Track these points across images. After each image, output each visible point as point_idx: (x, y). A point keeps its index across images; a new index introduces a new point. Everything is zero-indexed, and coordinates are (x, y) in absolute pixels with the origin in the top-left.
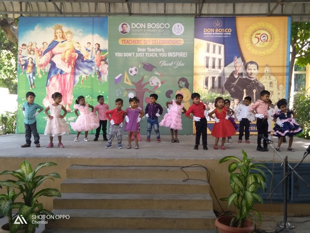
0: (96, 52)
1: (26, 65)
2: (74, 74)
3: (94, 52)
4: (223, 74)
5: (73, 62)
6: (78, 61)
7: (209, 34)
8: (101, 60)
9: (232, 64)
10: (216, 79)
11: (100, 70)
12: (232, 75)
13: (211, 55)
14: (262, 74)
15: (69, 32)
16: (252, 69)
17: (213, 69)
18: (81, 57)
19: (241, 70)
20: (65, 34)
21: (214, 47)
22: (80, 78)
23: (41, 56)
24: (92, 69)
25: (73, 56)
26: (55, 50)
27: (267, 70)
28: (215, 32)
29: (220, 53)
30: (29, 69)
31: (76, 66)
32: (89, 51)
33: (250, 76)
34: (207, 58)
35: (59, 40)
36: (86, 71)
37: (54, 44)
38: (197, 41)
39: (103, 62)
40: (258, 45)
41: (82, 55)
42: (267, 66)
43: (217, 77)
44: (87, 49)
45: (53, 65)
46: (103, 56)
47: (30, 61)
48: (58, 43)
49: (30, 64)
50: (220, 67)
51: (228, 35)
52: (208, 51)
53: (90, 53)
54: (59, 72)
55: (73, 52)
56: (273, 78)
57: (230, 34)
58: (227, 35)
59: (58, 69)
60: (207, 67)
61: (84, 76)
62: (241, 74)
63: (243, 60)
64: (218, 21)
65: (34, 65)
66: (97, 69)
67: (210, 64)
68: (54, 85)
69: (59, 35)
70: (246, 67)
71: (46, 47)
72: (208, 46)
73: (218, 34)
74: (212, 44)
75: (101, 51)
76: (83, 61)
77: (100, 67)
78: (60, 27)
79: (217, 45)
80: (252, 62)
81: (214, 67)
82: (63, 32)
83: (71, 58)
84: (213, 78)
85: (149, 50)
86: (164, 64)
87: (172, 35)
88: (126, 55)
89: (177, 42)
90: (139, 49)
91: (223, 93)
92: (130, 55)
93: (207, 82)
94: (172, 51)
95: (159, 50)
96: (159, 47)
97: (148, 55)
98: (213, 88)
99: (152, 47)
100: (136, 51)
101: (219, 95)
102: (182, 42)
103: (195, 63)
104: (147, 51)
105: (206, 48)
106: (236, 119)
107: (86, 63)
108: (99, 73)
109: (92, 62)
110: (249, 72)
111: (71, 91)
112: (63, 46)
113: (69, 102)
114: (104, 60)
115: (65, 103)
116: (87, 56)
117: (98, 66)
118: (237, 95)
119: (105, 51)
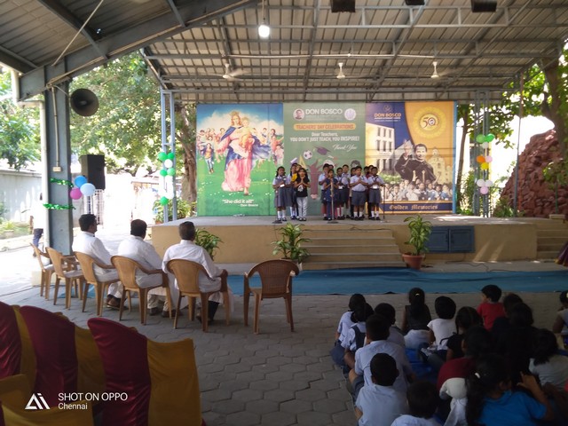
0: (272, 137)
1: (205, 151)
2: (251, 158)
3: (270, 138)
4: (394, 156)
5: (250, 147)
6: (254, 146)
7: (380, 118)
8: (277, 145)
9: (402, 147)
10: (387, 162)
11: (276, 154)
12: (402, 157)
13: (382, 139)
14: (430, 156)
15: (246, 118)
16: (421, 152)
17: (384, 152)
18: (257, 142)
19: (410, 152)
20: (242, 121)
21: (385, 130)
22: (257, 162)
23: (219, 141)
24: (268, 154)
25: (250, 142)
26: (233, 136)
27: (435, 152)
28: (385, 117)
29: (390, 136)
30: (208, 155)
31: (253, 151)
32: (265, 136)
33: (419, 158)
34: (379, 142)
35: (236, 126)
36: (263, 155)
37: (231, 130)
38: (369, 126)
39: (278, 147)
40: (426, 128)
42: (435, 148)
43: (388, 159)
44: (263, 135)
45: (231, 150)
46: (279, 141)
47: (208, 146)
48: (235, 129)
49: (208, 150)
50: (390, 150)
51: (398, 119)
52: (379, 134)
53: (266, 138)
54: (236, 157)
55: (250, 137)
56: (441, 159)
57: (400, 118)
58: (396, 119)
59: (236, 154)
60: (378, 150)
61: (261, 160)
62: (411, 156)
63: (413, 143)
64: (388, 106)
65: (212, 150)
66: (273, 153)
67: (381, 147)
68: (232, 169)
69: (236, 121)
70: (415, 149)
71: (224, 133)
72: (379, 130)
73: (388, 118)
74: (382, 128)
75: (276, 136)
76: (260, 146)
77: (276, 152)
78: (237, 114)
79: (388, 129)
80: (420, 145)
81: (385, 150)
82: (239, 119)
83: (248, 143)
84: (385, 160)
85: (323, 134)
86: (337, 147)
87: (344, 120)
88: (300, 139)
89: (349, 126)
90: (313, 134)
91: (393, 174)
92: (304, 139)
93: (378, 164)
94: (344, 135)
95: (332, 135)
96: (332, 132)
97: (321, 139)
98: (384, 169)
99: (325, 132)
100: (310, 136)
101: (390, 176)
102: (355, 126)
103: (367, 147)
104: (320, 136)
105: (377, 132)
106: (407, 199)
107: (262, 148)
108: (275, 158)
109: (268, 146)
110: (418, 154)
111: (249, 175)
112: (240, 132)
113: (247, 185)
114: (279, 144)
115: (244, 186)
116: (263, 141)
117: (274, 151)
118: (407, 176)
119: (280, 136)
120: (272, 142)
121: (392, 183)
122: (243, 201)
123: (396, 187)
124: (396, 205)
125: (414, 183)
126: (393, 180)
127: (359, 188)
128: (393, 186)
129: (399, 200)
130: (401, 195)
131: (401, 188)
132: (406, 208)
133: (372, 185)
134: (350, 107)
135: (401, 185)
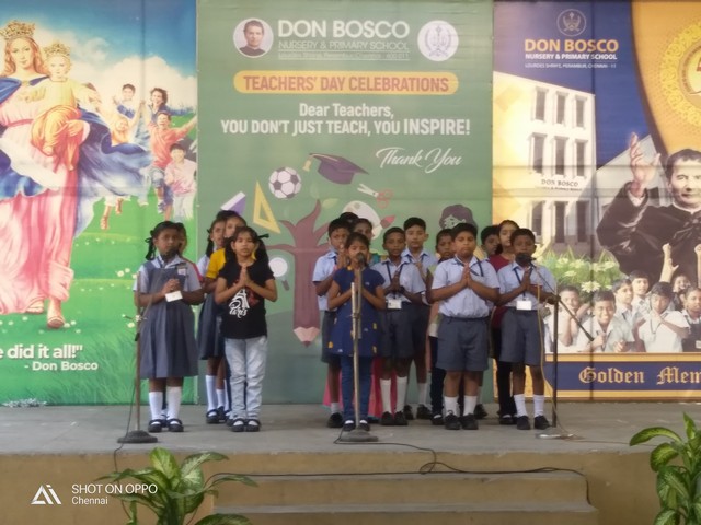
0: (154, 117)
2: (75, 192)
3: (147, 119)
4: (594, 192)
5: (71, 152)
6: (89, 150)
7: (544, 57)
8: (173, 147)
9: (623, 159)
10: (570, 211)
11: (169, 180)
12: (623, 195)
13: (550, 128)
15: (58, 48)
16: (692, 178)
17: (559, 177)
18: (99, 133)
19: (651, 178)
20: (44, 57)
21: (561, 100)
22: (99, 207)
24: (139, 177)
25: (73, 133)
26: (9, 110)
28: (562, 51)
29: (580, 120)
31: (83, 166)
32: (129, 114)
33: (685, 199)
34: (539, 140)
35: (22, 75)
36: (119, 182)
37: (5, 88)
38: (503, 83)
39: (177, 154)
41: (104, 129)
43: (572, 201)
44: (121, 109)
46: (178, 130)
48: (16, 85)
50: (581, 168)
51: (608, 62)
52: (540, 114)
53: (131, 122)
54: (21, 188)
55: (72, 116)
57: (614, 57)
58: (602, 61)
59: (19, 177)
60: (539, 167)
62: (653, 193)
63: (660, 145)
64: (572, 15)
66: (158, 176)
67: (549, 158)
69: (23, 56)
70: (669, 168)
72: (541, 97)
73: (574, 57)
74: (552, 91)
75: (170, 114)
76: (107, 149)
77: (167, 170)
78: (25, 32)
79: (572, 95)
80: (688, 154)
81: (560, 168)
82: (35, 49)
83: (63, 138)
84: (560, 207)
85: (340, 110)
86: (392, 158)
87: (415, 59)
88: (259, 127)
89: (434, 84)
90: (305, 109)
91: (592, 256)
92: (273, 127)
93: (538, 221)
94: (417, 115)
95: (374, 111)
96: (372, 101)
97: (335, 127)
98: (560, 237)
99: (348, 100)
100: (293, 115)
101: (579, 264)
102: (453, 84)
103: (498, 157)
104: (331, 115)
105: (532, 105)
106: (640, 345)
107: (117, 157)
108: (166, 191)
109: (138, 151)
110: (680, 184)
111: (64, 255)
112: (37, 97)
113: (57, 290)
114: (182, 144)
115: (45, 295)
116: (123, 132)
117: (162, 166)
118: (641, 263)
119: (185, 114)
120: (155, 136)
121: (586, 287)
122: (43, 351)
123: (600, 304)
124: (604, 366)
125: (666, 291)
126: (591, 277)
127: (464, 304)
128: (590, 298)
129: (613, 350)
130: (620, 331)
131: (620, 307)
132: (640, 377)
133: (513, 295)
134: (437, 16)
135: (620, 296)
